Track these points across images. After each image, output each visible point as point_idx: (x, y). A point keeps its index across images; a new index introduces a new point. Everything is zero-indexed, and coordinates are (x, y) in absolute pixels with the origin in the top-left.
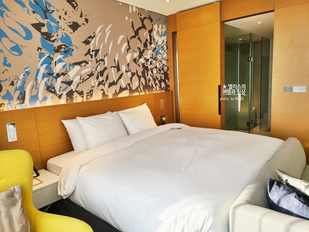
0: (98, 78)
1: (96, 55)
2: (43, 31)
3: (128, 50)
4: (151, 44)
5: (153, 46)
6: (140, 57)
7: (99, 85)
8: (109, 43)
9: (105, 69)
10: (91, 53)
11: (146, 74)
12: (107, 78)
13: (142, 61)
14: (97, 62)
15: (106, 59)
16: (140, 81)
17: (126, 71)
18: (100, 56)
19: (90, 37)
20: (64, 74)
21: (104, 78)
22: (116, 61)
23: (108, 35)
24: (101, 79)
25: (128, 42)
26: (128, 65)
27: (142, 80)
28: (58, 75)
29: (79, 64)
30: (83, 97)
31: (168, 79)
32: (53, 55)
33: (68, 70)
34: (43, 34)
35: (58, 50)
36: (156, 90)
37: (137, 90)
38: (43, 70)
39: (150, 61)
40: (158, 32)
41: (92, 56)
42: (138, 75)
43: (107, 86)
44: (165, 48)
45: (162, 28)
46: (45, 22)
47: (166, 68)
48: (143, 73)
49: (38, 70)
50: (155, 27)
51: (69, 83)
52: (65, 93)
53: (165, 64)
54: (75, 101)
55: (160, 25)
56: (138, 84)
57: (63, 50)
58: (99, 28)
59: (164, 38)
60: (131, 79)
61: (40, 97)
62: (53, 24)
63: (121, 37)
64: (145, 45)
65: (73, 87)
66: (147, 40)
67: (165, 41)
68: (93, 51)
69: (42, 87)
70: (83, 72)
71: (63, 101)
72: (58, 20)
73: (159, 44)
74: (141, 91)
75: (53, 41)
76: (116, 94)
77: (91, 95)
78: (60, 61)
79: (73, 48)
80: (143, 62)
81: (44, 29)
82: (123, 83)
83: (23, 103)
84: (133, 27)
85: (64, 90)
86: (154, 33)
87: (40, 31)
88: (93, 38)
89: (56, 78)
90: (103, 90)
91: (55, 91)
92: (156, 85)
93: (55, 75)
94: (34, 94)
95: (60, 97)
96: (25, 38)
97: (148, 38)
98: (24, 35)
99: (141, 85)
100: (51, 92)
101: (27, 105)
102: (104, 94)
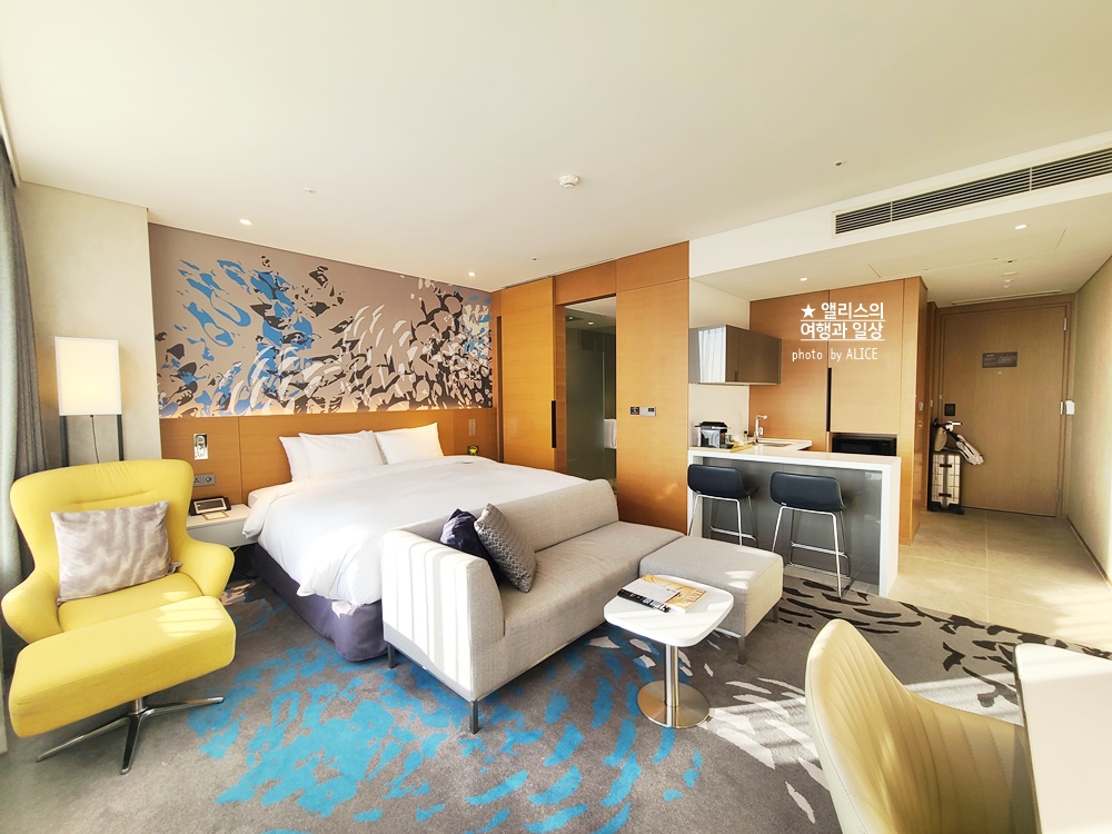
0: (352, 380)
1: (351, 348)
2: (266, 314)
3: (411, 342)
4: (457, 333)
5: (460, 336)
6: (434, 353)
7: (353, 390)
8: (376, 331)
9: (367, 368)
10: (344, 345)
11: (445, 379)
12: (369, 382)
13: (438, 358)
14: (353, 357)
15: (369, 355)
16: (431, 389)
17: (406, 373)
18: (359, 349)
19: (344, 323)
20: (293, 373)
21: (364, 380)
22: (388, 357)
23: (375, 320)
24: (357, 382)
25: (413, 330)
26: (410, 364)
27: (437, 387)
28: (285, 374)
29: (322, 359)
30: (323, 407)
31: (490, 388)
32: (280, 346)
33: (302, 367)
34: (266, 318)
35: (287, 340)
36: (464, 404)
37: (425, 402)
38: (261, 366)
39: (453, 358)
40: (472, 316)
41: (344, 349)
42: (428, 379)
43: (367, 393)
44: (487, 340)
45: (481, 310)
46: (273, 302)
47: (487, 371)
48: (439, 377)
49: (255, 366)
50: (468, 308)
51: (303, 386)
52: (293, 399)
53: (485, 365)
54: (308, 412)
55: (478, 307)
56: (428, 394)
57: (296, 340)
58: (361, 311)
59: (486, 325)
60: (415, 385)
61: (253, 402)
62: (284, 306)
63: (401, 323)
64: (446, 335)
65: (307, 392)
66: (449, 328)
67: (487, 330)
68: (347, 342)
69: (257, 389)
70: (326, 372)
71: (289, 410)
72: (293, 299)
73: (472, 334)
74: (433, 404)
75: (283, 328)
76: (384, 405)
77: (339, 405)
78: (290, 354)
79: (313, 337)
80: (440, 360)
81: (269, 313)
82: (398, 390)
83: (226, 409)
84: (423, 308)
85: (292, 395)
86: (465, 319)
87: (263, 315)
88: (348, 324)
89: (281, 378)
90: (360, 398)
91: (277, 396)
92: (464, 396)
93: (280, 374)
94: (243, 398)
95: (284, 404)
96: (238, 324)
97: (453, 324)
98: (239, 320)
99: (433, 395)
100: (271, 396)
101: (232, 411)
102: (361, 405)
